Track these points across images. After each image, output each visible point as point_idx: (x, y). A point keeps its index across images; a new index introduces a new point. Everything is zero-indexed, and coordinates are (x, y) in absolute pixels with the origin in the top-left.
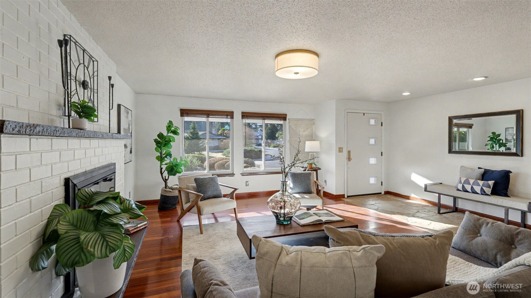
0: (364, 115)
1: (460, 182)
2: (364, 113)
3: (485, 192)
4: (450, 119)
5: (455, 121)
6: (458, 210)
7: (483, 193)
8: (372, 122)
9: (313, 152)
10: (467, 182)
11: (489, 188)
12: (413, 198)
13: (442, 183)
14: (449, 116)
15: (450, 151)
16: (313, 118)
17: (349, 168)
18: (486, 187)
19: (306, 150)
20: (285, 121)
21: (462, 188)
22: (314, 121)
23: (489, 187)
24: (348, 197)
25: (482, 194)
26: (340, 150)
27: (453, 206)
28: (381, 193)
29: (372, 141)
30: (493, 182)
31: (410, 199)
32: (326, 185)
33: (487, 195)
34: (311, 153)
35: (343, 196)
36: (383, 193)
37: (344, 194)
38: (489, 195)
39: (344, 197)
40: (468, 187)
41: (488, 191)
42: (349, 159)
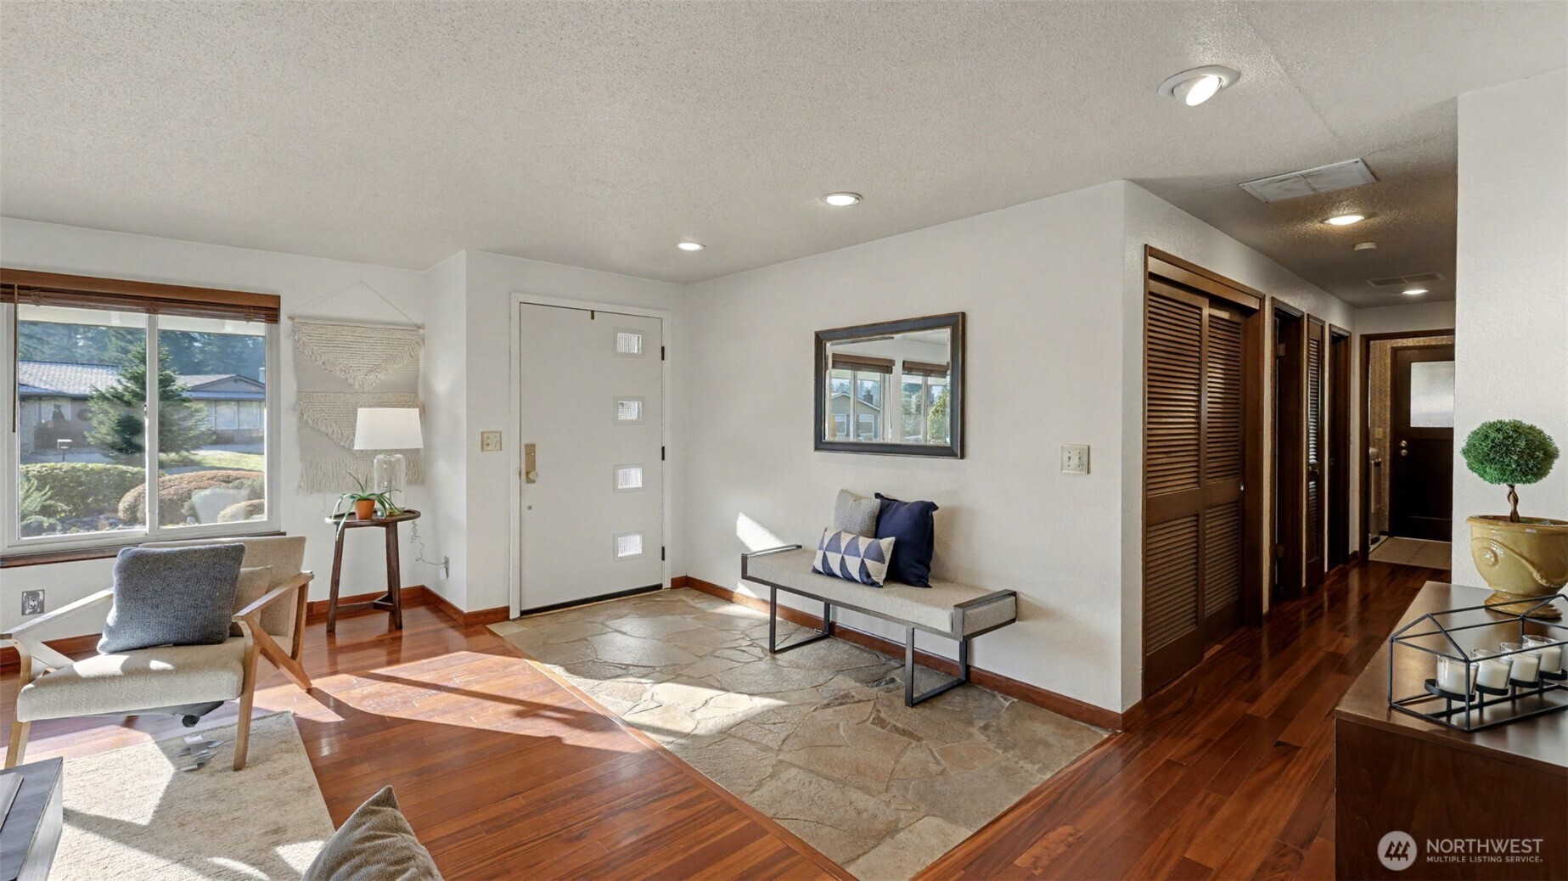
0: (593, 318)
1: (821, 548)
2: (593, 312)
3: (869, 576)
4: (821, 339)
5: (831, 348)
6: (837, 631)
7: (868, 581)
8: (631, 343)
9: (391, 451)
10: (834, 545)
11: (878, 561)
12: (740, 596)
13: (800, 547)
14: (817, 330)
15: (820, 444)
16: (419, 321)
17: (530, 508)
18: (873, 559)
19: (359, 445)
20: (274, 325)
21: (823, 565)
22: (421, 331)
23: (881, 559)
24: (524, 613)
25: (864, 583)
26: (487, 442)
27: (823, 617)
28: (659, 587)
29: (631, 412)
30: (892, 539)
31: (734, 600)
32: (447, 576)
33: (874, 584)
34: (381, 457)
35: (502, 614)
36: (667, 584)
37: (506, 605)
38: (878, 583)
39: (507, 618)
40: (834, 562)
41: (879, 570)
42: (529, 472)
